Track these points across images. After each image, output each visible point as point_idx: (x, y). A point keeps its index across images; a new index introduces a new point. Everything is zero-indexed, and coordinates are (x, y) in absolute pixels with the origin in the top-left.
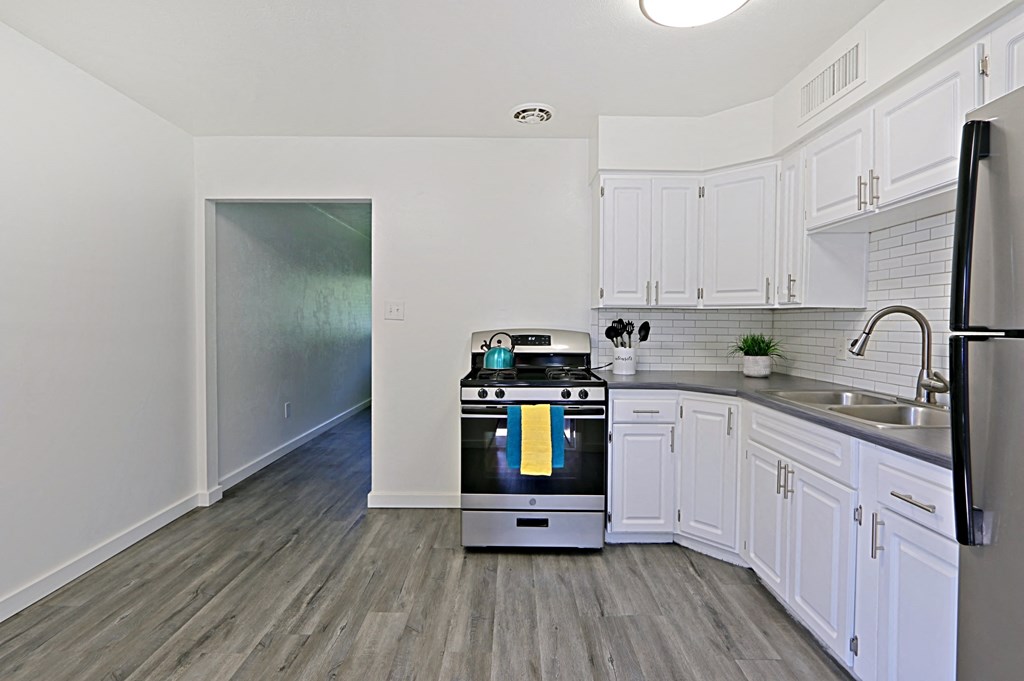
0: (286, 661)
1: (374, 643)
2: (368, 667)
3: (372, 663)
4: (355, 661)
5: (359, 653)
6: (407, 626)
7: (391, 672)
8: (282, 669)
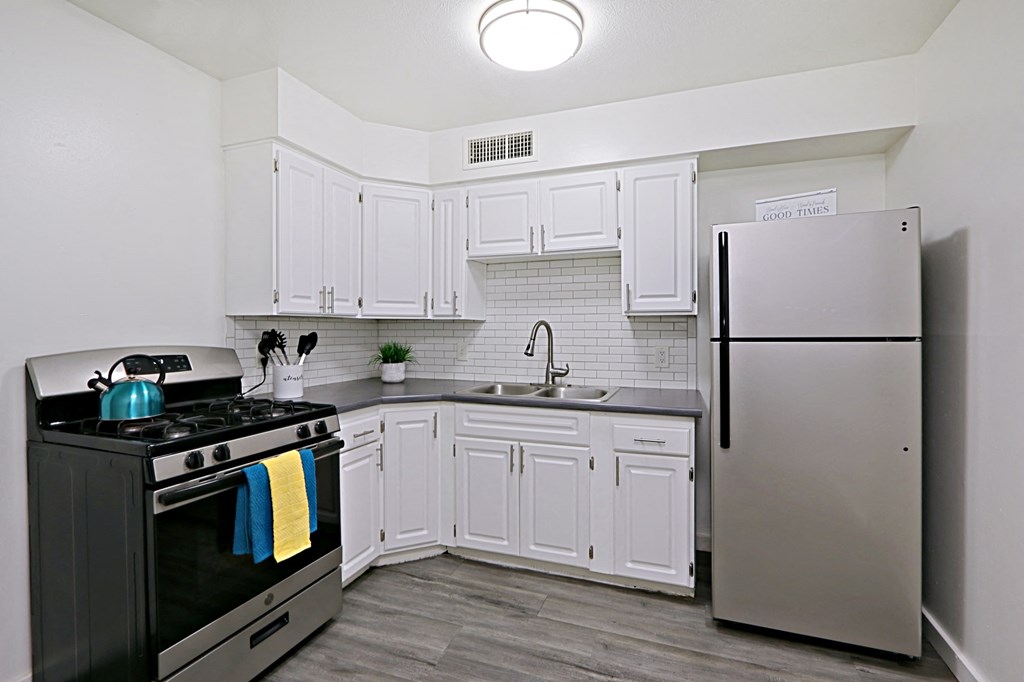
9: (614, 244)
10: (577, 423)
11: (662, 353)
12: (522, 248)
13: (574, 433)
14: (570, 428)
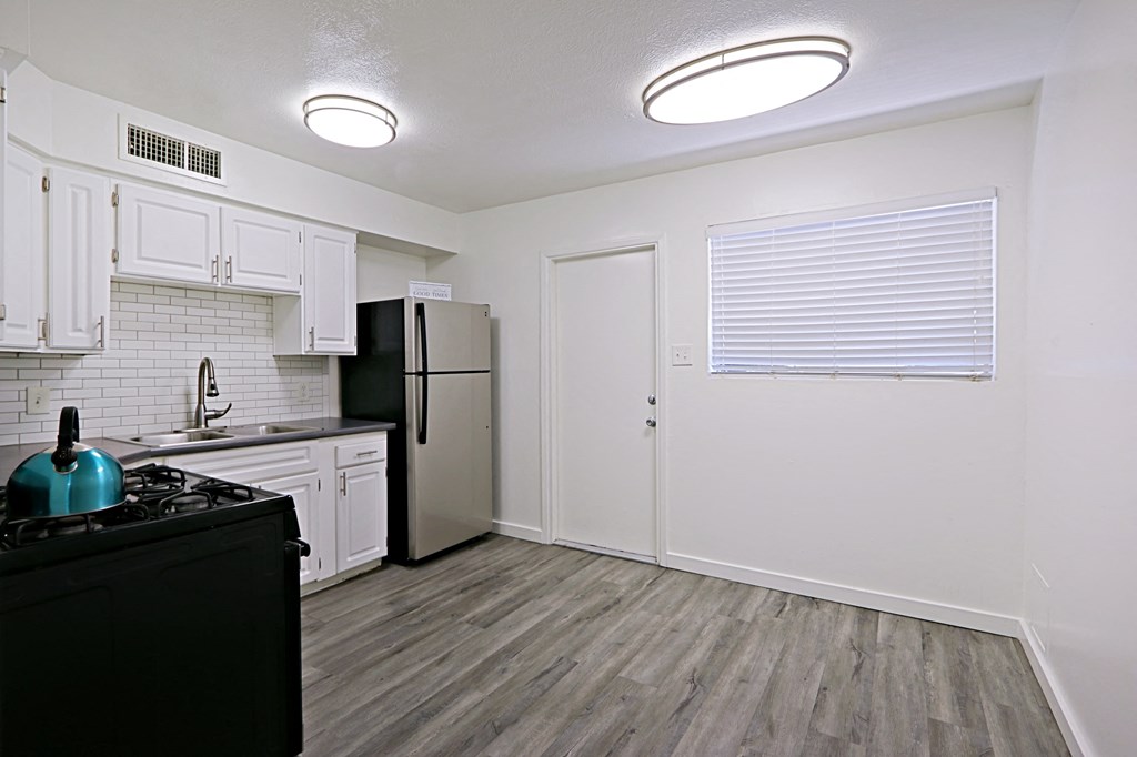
0: (629, 739)
1: (541, 727)
2: (557, 705)
3: (552, 708)
4: (566, 715)
5: (560, 720)
6: (498, 734)
7: (541, 696)
8: (633, 731)
9: (296, 289)
10: (308, 453)
11: (304, 388)
12: (202, 276)
13: (306, 461)
14: (302, 458)
